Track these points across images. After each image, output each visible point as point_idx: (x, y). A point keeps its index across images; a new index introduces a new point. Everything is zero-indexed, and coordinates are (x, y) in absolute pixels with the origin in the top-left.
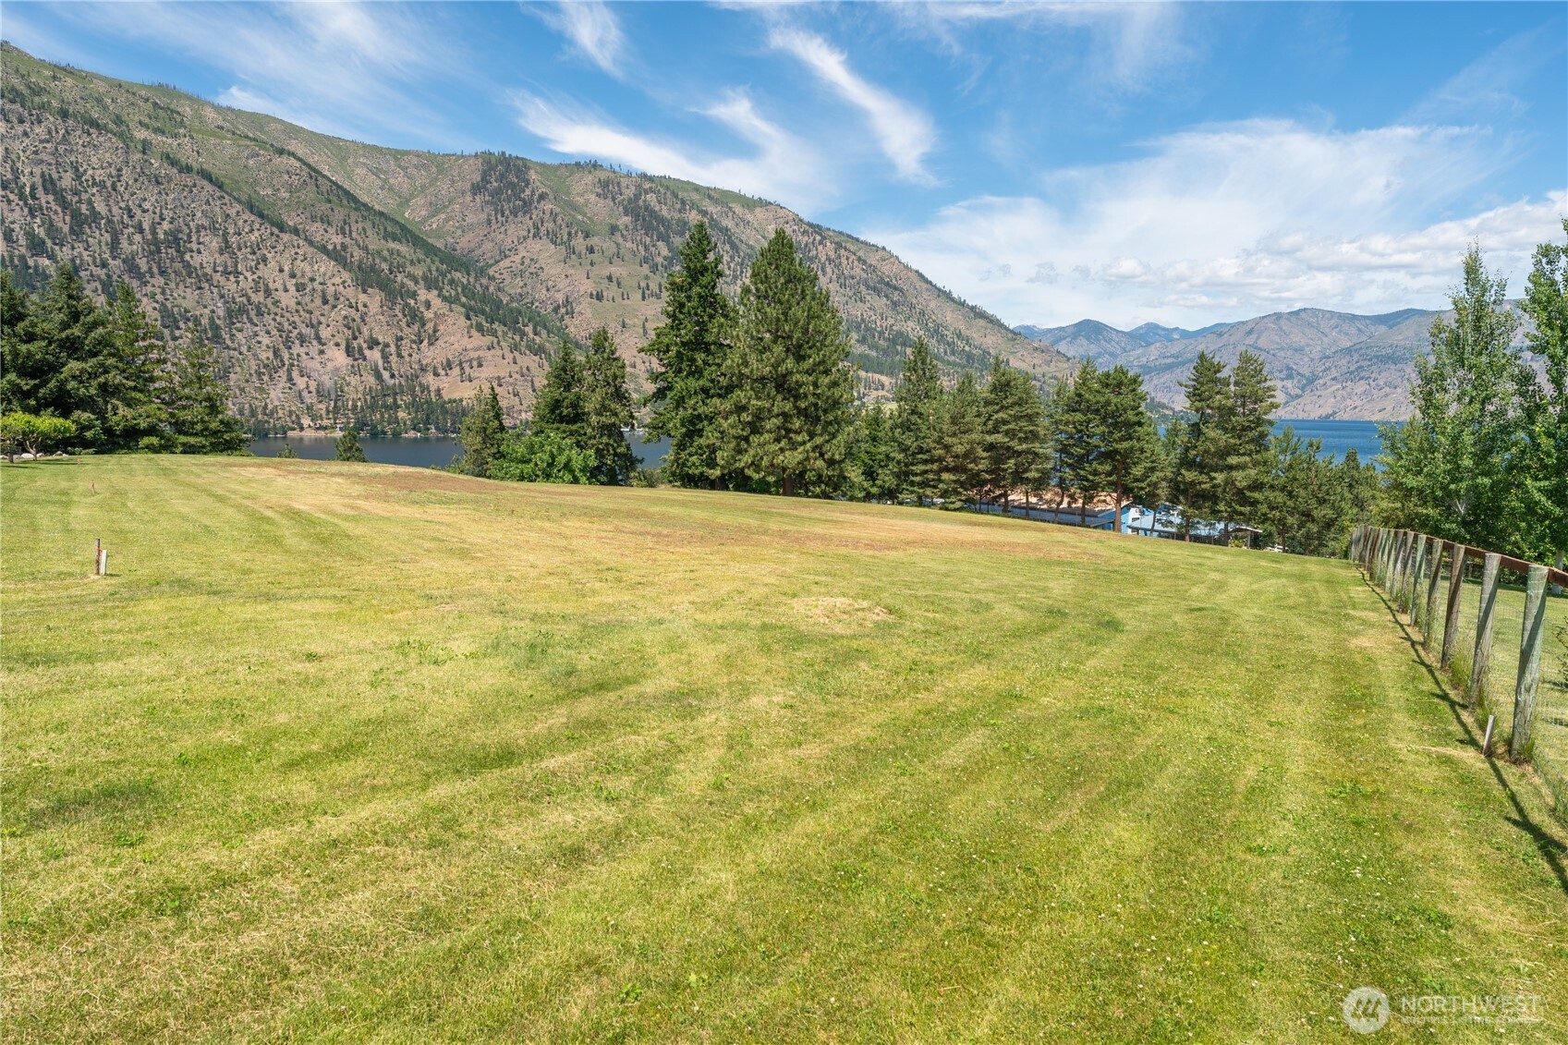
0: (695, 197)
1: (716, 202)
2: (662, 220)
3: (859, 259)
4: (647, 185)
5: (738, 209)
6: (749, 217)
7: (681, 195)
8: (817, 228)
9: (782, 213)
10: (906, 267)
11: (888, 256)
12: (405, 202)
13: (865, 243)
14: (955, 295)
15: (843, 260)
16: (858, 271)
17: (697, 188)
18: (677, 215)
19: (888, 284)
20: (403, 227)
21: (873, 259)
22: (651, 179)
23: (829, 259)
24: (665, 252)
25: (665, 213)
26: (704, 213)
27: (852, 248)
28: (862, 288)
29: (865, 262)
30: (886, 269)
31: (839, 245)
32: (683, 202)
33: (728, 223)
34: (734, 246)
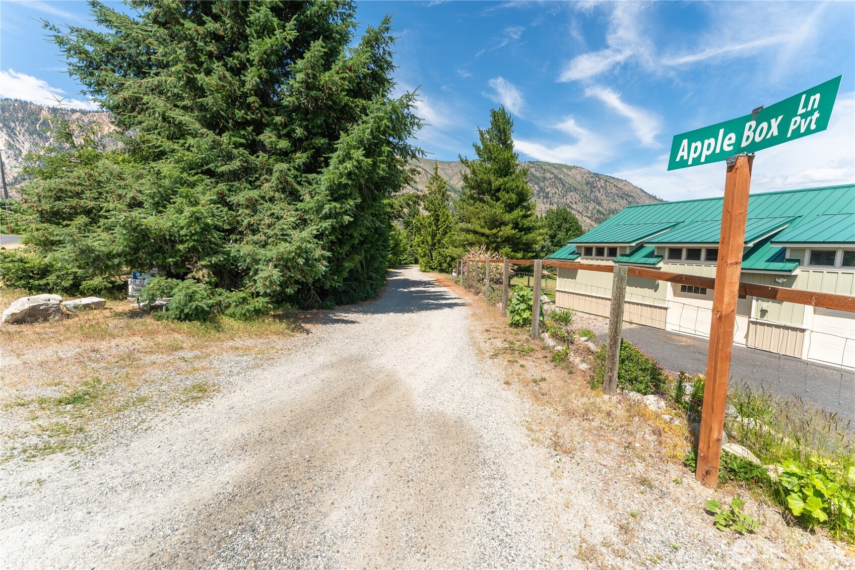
0: (549, 167)
1: (557, 168)
2: (536, 177)
3: (615, 186)
4: (531, 165)
5: (565, 170)
6: (570, 173)
7: (544, 167)
8: (597, 175)
9: (583, 170)
10: (636, 187)
11: (627, 183)
12: (451, 179)
13: (618, 179)
14: (658, 197)
15: (608, 187)
16: (614, 190)
17: (549, 164)
18: (542, 175)
19: (627, 195)
20: (452, 188)
21: (620, 185)
22: (533, 163)
23: (602, 187)
24: (537, 189)
25: (538, 175)
26: (552, 173)
27: (612, 181)
28: (616, 197)
29: (617, 187)
30: (626, 189)
31: (606, 181)
32: (545, 170)
33: (561, 176)
34: (563, 185)
